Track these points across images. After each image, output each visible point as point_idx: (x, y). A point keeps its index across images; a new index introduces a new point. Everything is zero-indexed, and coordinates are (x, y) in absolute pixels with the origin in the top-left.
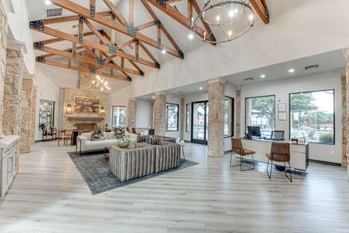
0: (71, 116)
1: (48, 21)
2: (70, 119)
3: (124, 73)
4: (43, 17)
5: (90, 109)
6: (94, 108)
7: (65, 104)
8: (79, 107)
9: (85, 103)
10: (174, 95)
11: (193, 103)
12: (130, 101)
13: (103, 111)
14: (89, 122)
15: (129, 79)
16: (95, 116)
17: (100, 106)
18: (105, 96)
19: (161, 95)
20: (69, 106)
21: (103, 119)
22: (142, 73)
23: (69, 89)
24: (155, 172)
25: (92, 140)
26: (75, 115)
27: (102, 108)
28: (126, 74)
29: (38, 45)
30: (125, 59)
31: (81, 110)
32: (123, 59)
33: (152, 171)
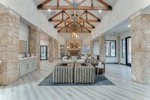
0: (69, 50)
1: (53, 17)
2: (69, 51)
3: (87, 29)
4: (51, 16)
5: (75, 47)
6: (76, 46)
7: (67, 46)
8: (71, 46)
9: (73, 45)
10: (111, 35)
11: (126, 39)
12: (91, 42)
13: (80, 47)
14: (75, 52)
15: (90, 32)
16: (77, 49)
17: (79, 45)
18: (81, 41)
19: (101, 36)
20: (68, 46)
21: (80, 50)
22: (93, 27)
23: (68, 40)
24: (74, 82)
25: (67, 59)
26: (70, 49)
27: (80, 46)
28: (88, 30)
29: (55, 27)
30: (85, 22)
31: (72, 47)
32: (84, 22)
33: (72, 82)
